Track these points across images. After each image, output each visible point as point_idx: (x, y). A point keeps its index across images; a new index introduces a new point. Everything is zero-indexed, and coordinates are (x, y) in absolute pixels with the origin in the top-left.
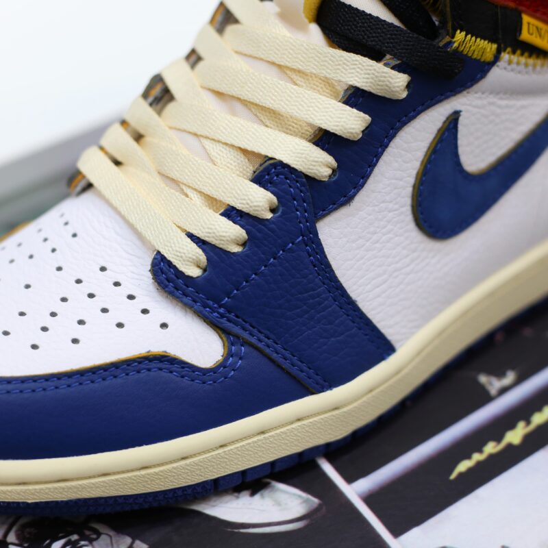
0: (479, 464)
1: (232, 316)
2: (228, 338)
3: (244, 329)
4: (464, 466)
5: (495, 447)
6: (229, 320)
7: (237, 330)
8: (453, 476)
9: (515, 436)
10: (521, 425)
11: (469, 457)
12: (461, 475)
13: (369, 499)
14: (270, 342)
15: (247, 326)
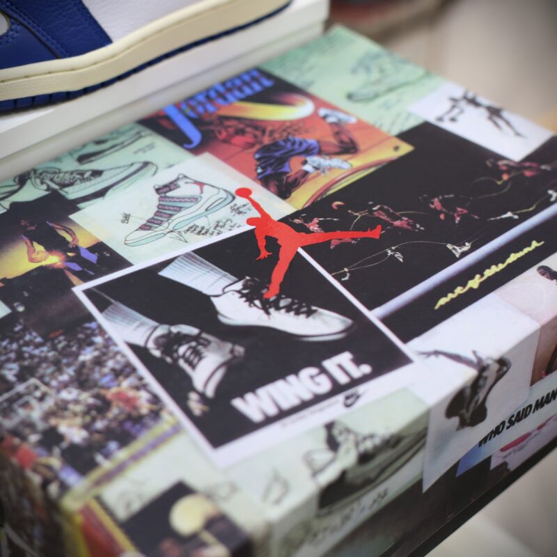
0: (452, 300)
1: (14, 8)
2: (11, 21)
3: (20, 15)
4: (443, 301)
5: (462, 290)
6: (12, 10)
7: (15, 16)
8: (437, 307)
9: (474, 283)
10: (478, 276)
11: (446, 296)
12: (441, 307)
13: (385, 320)
14: (35, 25)
15: (22, 14)
